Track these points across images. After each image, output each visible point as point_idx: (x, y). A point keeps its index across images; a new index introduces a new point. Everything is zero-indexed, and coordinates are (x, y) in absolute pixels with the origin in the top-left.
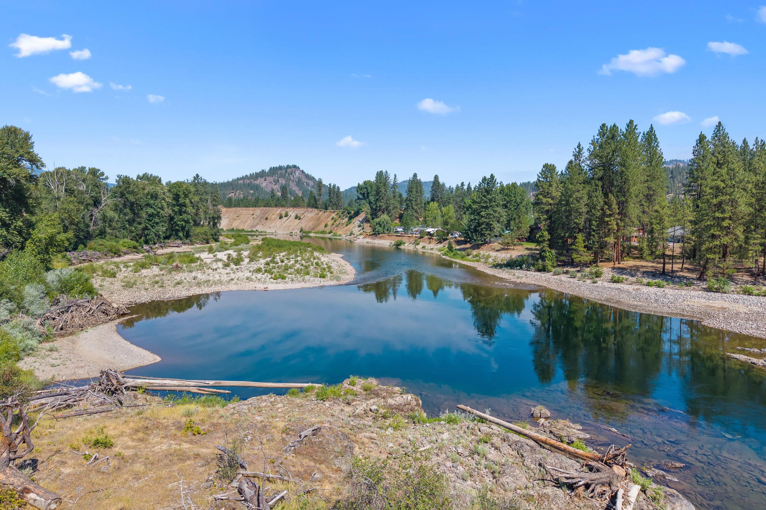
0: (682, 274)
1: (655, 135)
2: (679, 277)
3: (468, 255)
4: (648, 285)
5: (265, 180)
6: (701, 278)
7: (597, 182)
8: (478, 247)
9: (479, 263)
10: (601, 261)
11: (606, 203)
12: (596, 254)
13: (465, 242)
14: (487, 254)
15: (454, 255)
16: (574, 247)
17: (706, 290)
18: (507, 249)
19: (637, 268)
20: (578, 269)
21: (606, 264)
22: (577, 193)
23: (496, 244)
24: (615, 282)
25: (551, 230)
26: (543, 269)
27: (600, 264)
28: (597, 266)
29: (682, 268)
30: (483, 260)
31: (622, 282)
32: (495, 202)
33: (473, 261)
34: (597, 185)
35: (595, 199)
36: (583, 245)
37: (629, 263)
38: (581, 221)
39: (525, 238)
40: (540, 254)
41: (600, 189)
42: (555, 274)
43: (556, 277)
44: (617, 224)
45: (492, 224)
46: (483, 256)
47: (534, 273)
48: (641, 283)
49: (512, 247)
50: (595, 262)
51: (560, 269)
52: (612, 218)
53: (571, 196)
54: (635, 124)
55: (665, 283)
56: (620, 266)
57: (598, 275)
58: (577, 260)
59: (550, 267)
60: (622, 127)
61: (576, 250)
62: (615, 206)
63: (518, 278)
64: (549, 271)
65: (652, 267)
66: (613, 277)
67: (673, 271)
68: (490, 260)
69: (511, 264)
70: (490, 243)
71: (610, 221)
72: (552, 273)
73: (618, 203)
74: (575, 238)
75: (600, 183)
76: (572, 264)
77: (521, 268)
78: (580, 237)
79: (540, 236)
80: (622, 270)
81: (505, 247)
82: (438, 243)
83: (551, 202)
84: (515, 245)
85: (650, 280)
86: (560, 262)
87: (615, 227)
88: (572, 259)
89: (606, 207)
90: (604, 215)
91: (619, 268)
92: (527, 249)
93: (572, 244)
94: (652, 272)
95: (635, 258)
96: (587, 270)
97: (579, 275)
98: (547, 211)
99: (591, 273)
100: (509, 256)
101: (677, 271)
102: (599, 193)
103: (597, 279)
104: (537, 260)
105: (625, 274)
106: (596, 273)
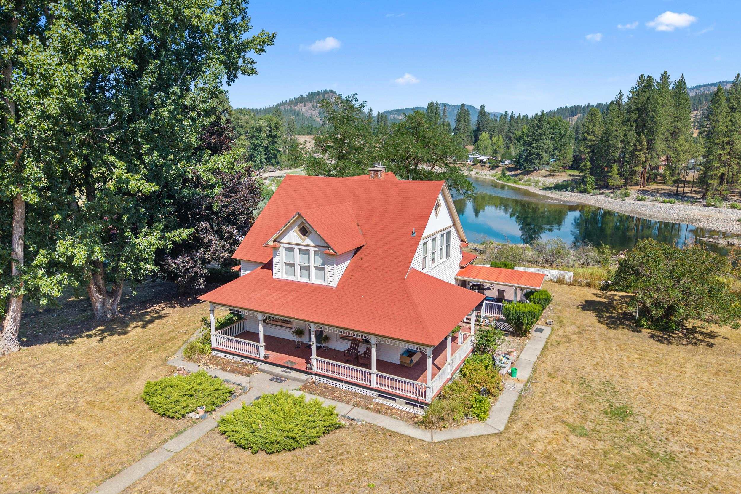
0: (690, 195)
1: (685, 83)
2: (687, 197)
3: (520, 180)
4: (664, 202)
5: (305, 106)
6: (704, 198)
7: (632, 123)
8: (528, 173)
9: (531, 186)
10: (630, 186)
11: (637, 141)
12: (626, 179)
13: (515, 169)
14: (537, 179)
15: (508, 180)
16: (609, 174)
17: (705, 206)
18: (553, 175)
19: (657, 191)
20: (612, 191)
21: (634, 187)
22: (615, 133)
23: (544, 171)
24: (639, 200)
25: (592, 161)
26: (585, 191)
27: (629, 187)
28: (627, 189)
29: (691, 191)
30: (533, 184)
31: (644, 200)
32: (545, 135)
33: (525, 185)
34: (632, 126)
35: (629, 137)
36: (617, 173)
37: (653, 186)
38: (617, 154)
39: (569, 166)
40: (582, 179)
41: (634, 129)
42: (593, 195)
43: (594, 196)
44: (646, 157)
45: (541, 154)
46: (534, 180)
47: (577, 194)
48: (658, 201)
49: (557, 174)
50: (625, 185)
51: (597, 191)
52: (642, 152)
53: (610, 134)
54: (668, 74)
55: (676, 201)
56: (645, 189)
57: (626, 195)
58: (611, 184)
59: (589, 190)
60: (657, 78)
61: (611, 177)
62: (645, 143)
63: (565, 197)
64: (589, 193)
65: (669, 189)
66: (638, 196)
67: (684, 193)
68: (540, 184)
69: (558, 187)
70: (538, 170)
71: (640, 155)
72: (591, 194)
73: (648, 141)
74: (612, 167)
75: (634, 125)
76: (607, 187)
77: (567, 190)
78: (615, 166)
79: (584, 166)
80: (645, 192)
81: (552, 173)
82: (490, 170)
83: (594, 138)
84: (560, 172)
85: (665, 199)
86: (598, 185)
87: (644, 159)
88: (608, 184)
89: (638, 143)
90: (635, 150)
91: (643, 190)
92: (570, 175)
93: (608, 172)
94: (668, 193)
95: (658, 183)
96: (619, 191)
97: (612, 195)
98: (591, 146)
99: (621, 194)
100: (556, 181)
101: (687, 193)
102: (633, 133)
103: (626, 198)
104: (580, 184)
105: (647, 195)
106: (625, 194)
